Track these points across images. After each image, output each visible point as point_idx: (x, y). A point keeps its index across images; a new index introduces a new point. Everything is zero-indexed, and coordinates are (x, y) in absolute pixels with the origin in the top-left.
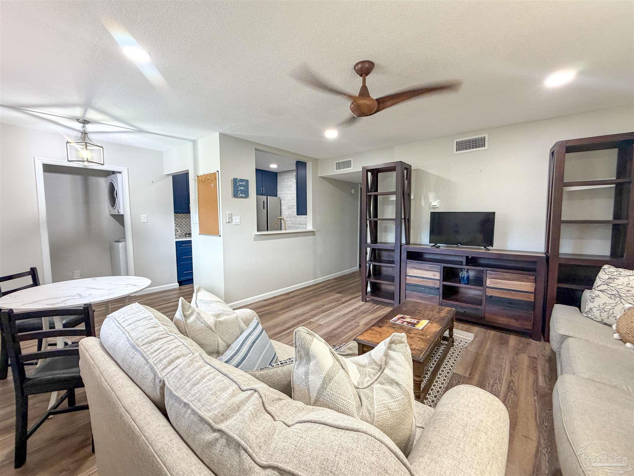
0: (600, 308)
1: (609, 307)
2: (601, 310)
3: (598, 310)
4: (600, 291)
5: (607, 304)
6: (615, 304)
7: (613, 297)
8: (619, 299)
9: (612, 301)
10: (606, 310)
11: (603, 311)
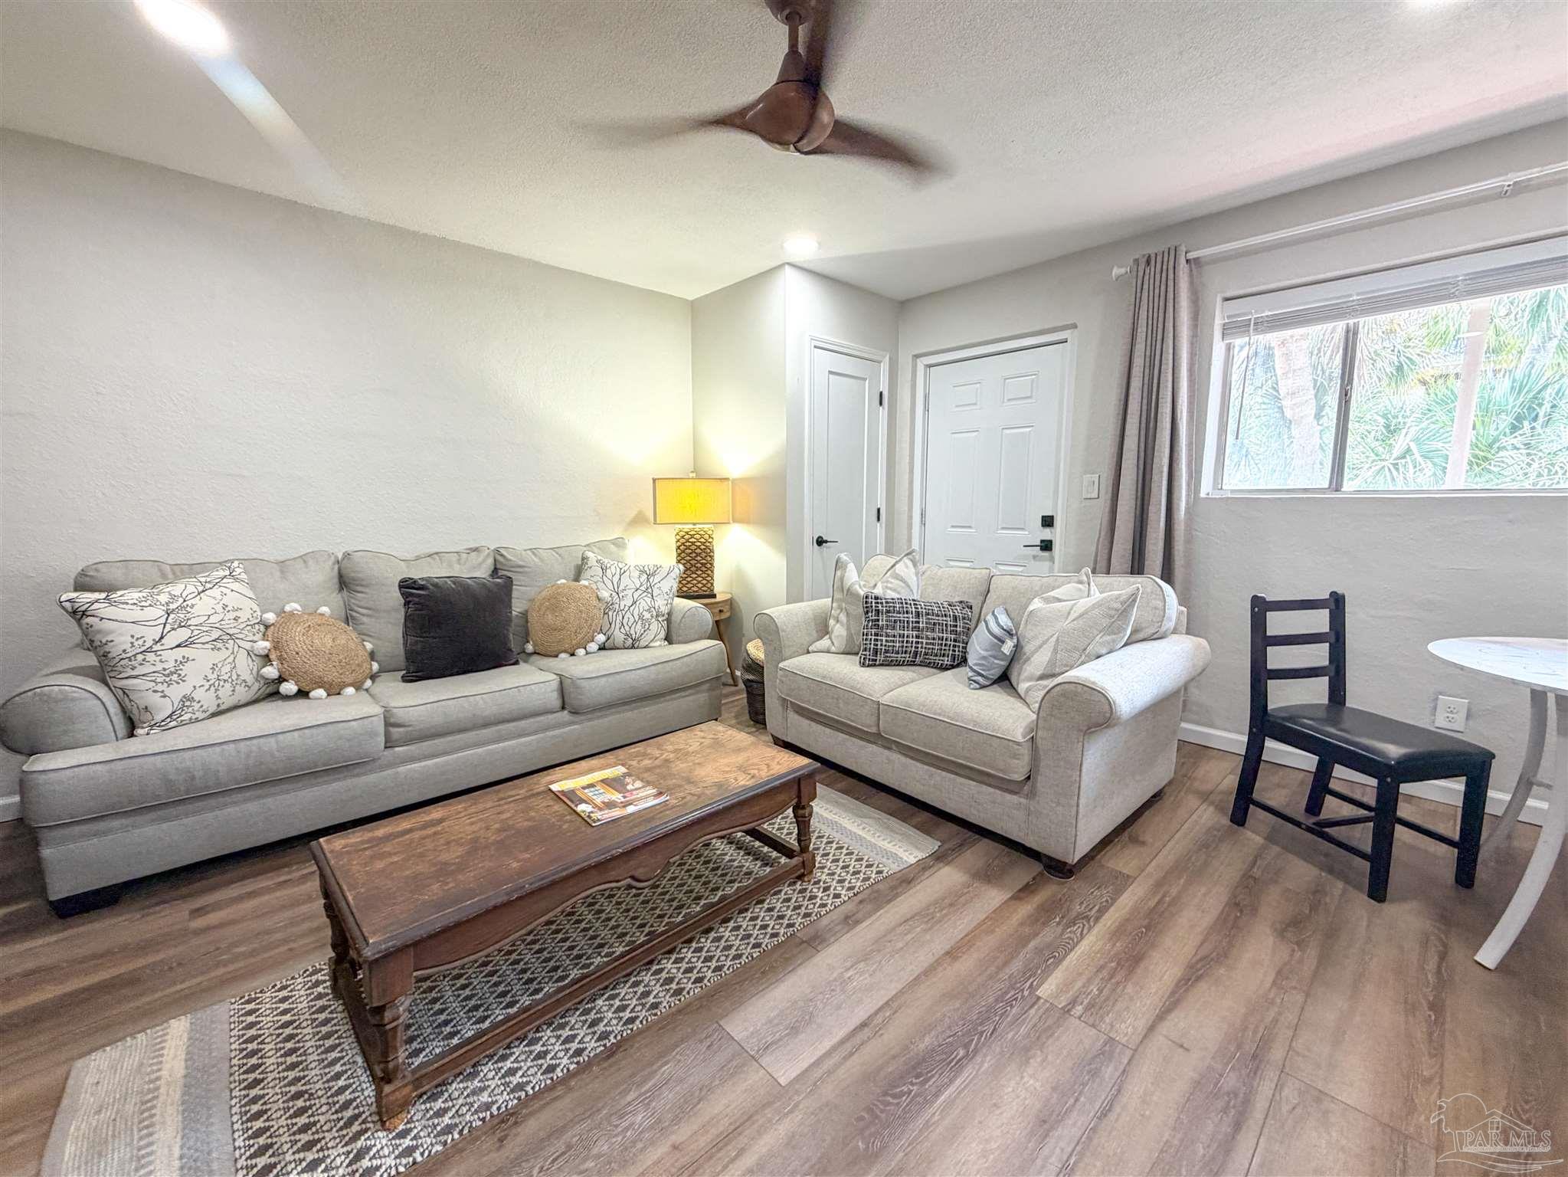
0: (211, 682)
1: (227, 668)
2: (216, 684)
3: (209, 689)
4: (179, 646)
5: (220, 665)
6: (232, 657)
7: (219, 645)
8: (231, 641)
9: (224, 654)
10: (226, 677)
11: (222, 683)
